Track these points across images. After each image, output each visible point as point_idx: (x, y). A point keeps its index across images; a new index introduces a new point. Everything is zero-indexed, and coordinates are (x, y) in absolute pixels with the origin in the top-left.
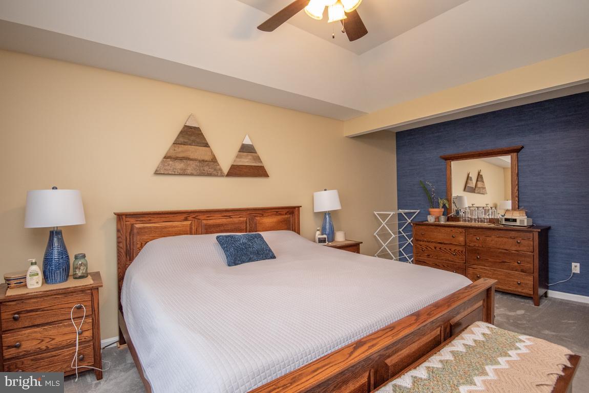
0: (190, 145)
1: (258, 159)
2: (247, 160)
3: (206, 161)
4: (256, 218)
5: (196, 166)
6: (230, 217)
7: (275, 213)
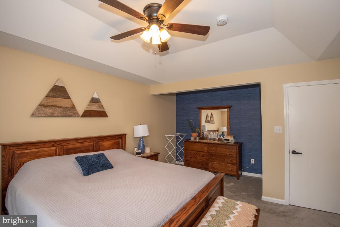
0: (58, 97)
1: (102, 106)
2: (95, 107)
3: (68, 108)
4: (100, 142)
5: (61, 111)
6: (83, 143)
7: (111, 139)
